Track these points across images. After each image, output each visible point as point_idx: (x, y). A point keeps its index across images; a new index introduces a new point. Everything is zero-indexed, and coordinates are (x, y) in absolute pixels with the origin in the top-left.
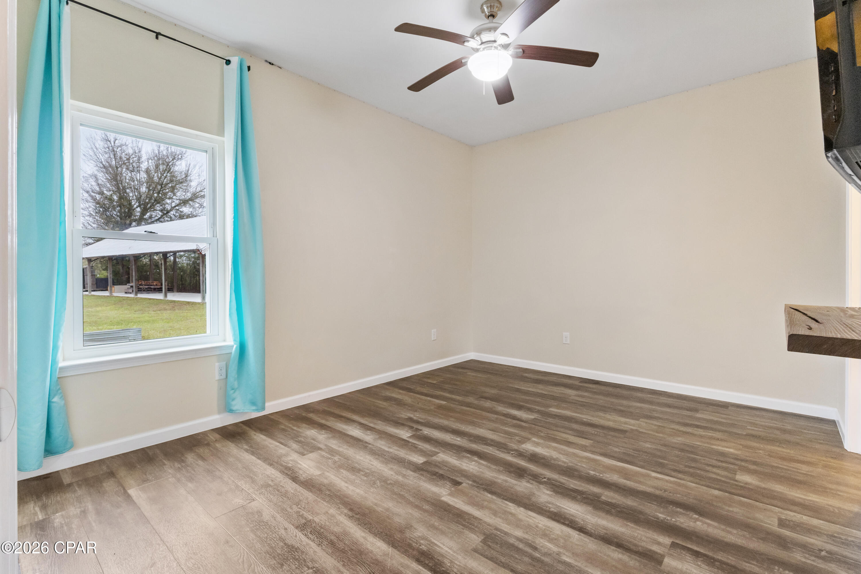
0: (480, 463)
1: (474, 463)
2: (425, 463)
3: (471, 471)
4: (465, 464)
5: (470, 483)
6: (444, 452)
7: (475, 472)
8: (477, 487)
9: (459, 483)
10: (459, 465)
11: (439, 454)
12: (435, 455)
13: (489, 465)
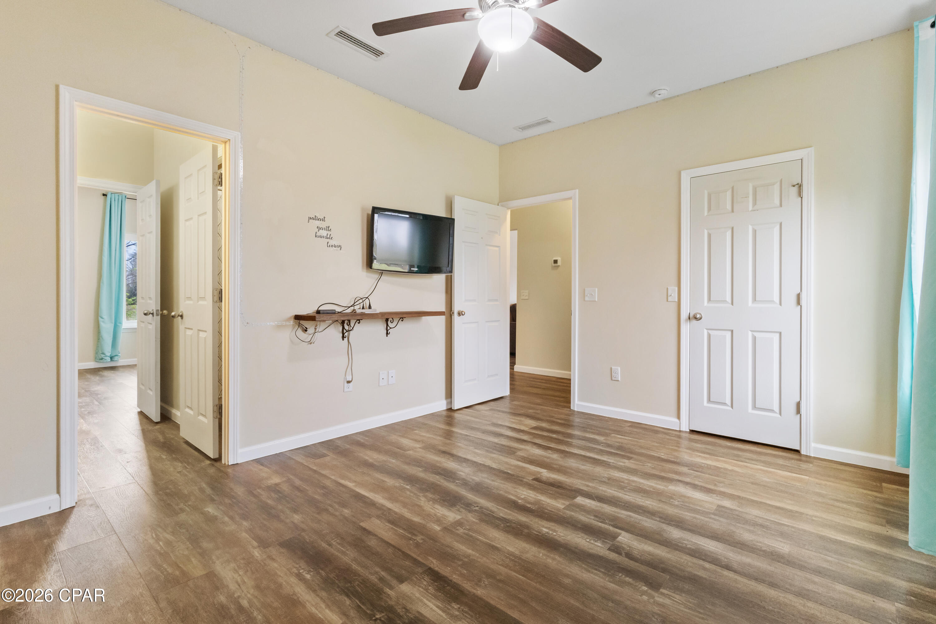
0: (516, 496)
1: (522, 497)
2: (575, 497)
3: (524, 489)
4: (531, 495)
5: (525, 480)
6: (559, 510)
7: (521, 488)
8: (519, 477)
9: (534, 479)
10: (537, 495)
11: (563, 507)
12: (567, 506)
13: (506, 495)
